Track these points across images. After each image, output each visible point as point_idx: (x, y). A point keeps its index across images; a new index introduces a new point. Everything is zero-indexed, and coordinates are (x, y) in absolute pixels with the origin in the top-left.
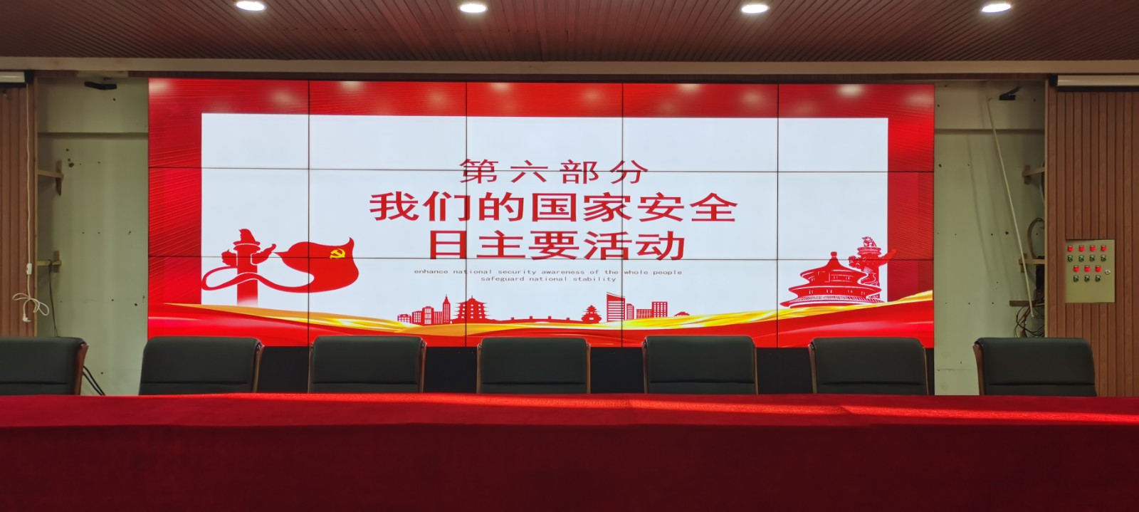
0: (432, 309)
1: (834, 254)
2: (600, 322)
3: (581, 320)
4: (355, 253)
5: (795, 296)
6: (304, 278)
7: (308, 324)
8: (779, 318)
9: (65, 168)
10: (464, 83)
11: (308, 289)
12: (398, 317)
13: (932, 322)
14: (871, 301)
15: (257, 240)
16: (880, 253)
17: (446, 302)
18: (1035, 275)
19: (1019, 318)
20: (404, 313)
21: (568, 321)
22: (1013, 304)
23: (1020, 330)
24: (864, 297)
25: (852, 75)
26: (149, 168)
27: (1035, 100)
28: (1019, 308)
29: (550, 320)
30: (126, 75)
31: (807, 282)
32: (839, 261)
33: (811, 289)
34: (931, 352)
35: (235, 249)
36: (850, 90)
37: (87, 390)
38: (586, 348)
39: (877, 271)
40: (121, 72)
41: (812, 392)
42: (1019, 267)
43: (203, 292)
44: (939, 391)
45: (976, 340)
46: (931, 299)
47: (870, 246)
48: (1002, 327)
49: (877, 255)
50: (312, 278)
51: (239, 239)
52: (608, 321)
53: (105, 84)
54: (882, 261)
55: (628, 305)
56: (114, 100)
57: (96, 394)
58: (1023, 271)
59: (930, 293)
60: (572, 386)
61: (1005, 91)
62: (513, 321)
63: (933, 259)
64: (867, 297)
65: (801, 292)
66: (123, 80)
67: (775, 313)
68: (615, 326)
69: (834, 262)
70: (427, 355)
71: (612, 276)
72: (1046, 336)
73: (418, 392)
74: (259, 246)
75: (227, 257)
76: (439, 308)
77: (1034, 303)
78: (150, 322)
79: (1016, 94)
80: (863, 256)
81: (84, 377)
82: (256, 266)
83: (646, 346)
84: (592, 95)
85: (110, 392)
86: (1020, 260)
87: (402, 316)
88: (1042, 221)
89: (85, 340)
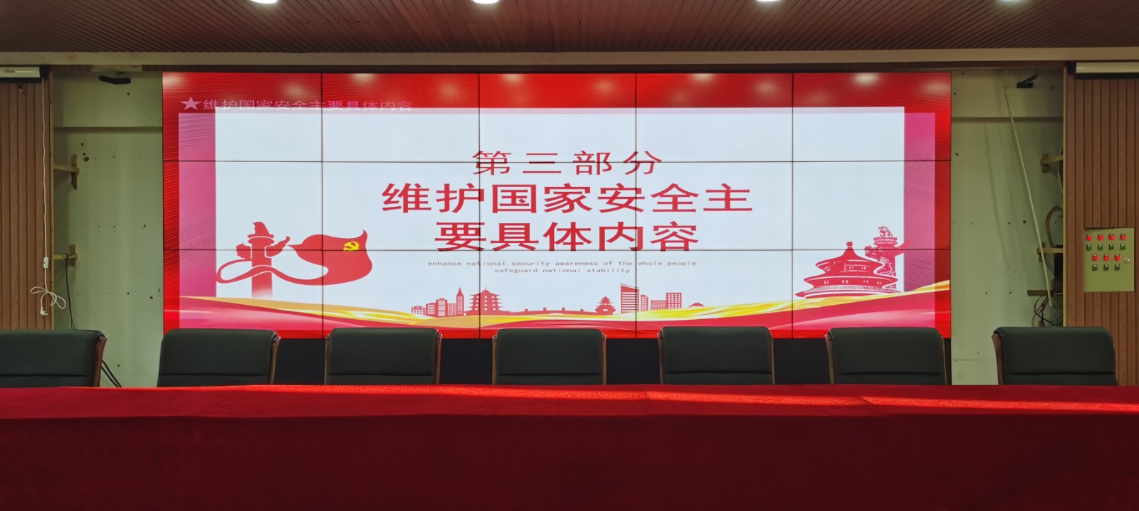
0: (446, 301)
1: (850, 244)
2: (614, 313)
3: (595, 312)
4: (368, 246)
5: (811, 286)
6: (317, 271)
7: (323, 317)
8: (795, 309)
9: (80, 162)
10: (476, 75)
11: (322, 281)
12: (412, 309)
13: (949, 312)
14: (887, 291)
15: (270, 233)
16: (896, 243)
17: (460, 294)
18: (1053, 264)
19: (1037, 307)
20: (418, 305)
21: (582, 312)
22: (1031, 293)
23: (1038, 319)
24: (880, 286)
25: (867, 64)
26: (163, 161)
27: (1053, 88)
28: (1037, 298)
29: (563, 311)
30: (140, 70)
31: (822, 272)
32: (855, 251)
33: (826, 279)
34: (948, 341)
35: (249, 242)
36: (866, 79)
37: (105, 383)
38: (602, 339)
39: (893, 261)
40: (135, 66)
41: (829, 382)
42: (1037, 256)
43: (218, 285)
44: (956, 381)
45: (995, 329)
46: (948, 289)
47: (886, 236)
48: (1020, 317)
49: (893, 245)
50: (326, 270)
51: (253, 232)
52: (622, 312)
53: (119, 78)
54: (898, 251)
55: (642, 296)
56: (128, 94)
57: (113, 387)
58: (1041, 260)
59: (947, 282)
60: (587, 377)
61: (1023, 79)
62: (527, 312)
63: (950, 249)
64: (883, 287)
65: (816, 282)
66: (137, 75)
67: (790, 303)
68: (629, 317)
69: (850, 252)
70: (442, 347)
71: (625, 267)
72: (1064, 325)
73: (433, 383)
74: (273, 239)
75: (241, 250)
76: (452, 300)
77: (1052, 292)
78: (165, 314)
79: (1033, 82)
80: (879, 246)
81: (102, 371)
82: (270, 259)
83: (661, 336)
84: (604, 85)
85: (128, 383)
86: (1038, 249)
87: (416, 308)
88: (1061, 209)
89: (103, 332)
